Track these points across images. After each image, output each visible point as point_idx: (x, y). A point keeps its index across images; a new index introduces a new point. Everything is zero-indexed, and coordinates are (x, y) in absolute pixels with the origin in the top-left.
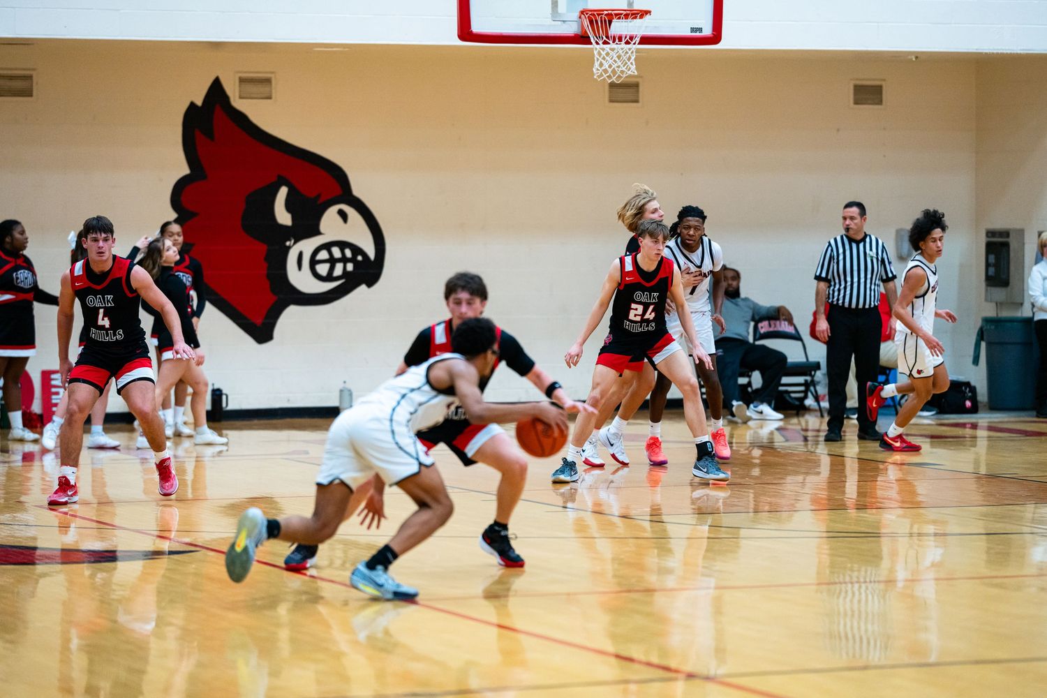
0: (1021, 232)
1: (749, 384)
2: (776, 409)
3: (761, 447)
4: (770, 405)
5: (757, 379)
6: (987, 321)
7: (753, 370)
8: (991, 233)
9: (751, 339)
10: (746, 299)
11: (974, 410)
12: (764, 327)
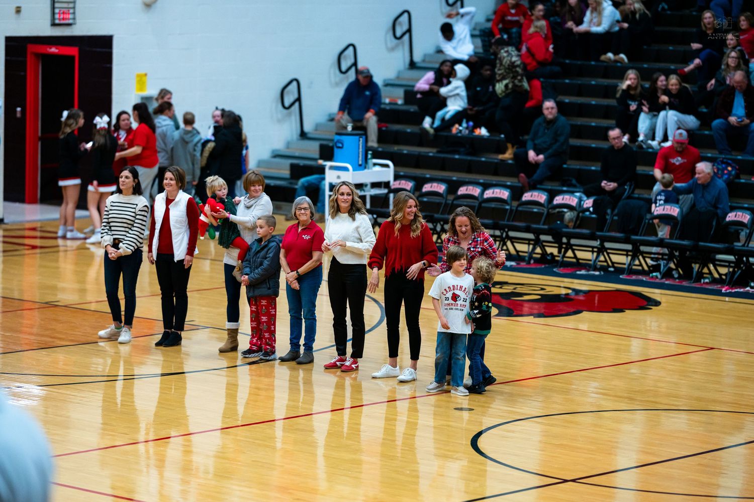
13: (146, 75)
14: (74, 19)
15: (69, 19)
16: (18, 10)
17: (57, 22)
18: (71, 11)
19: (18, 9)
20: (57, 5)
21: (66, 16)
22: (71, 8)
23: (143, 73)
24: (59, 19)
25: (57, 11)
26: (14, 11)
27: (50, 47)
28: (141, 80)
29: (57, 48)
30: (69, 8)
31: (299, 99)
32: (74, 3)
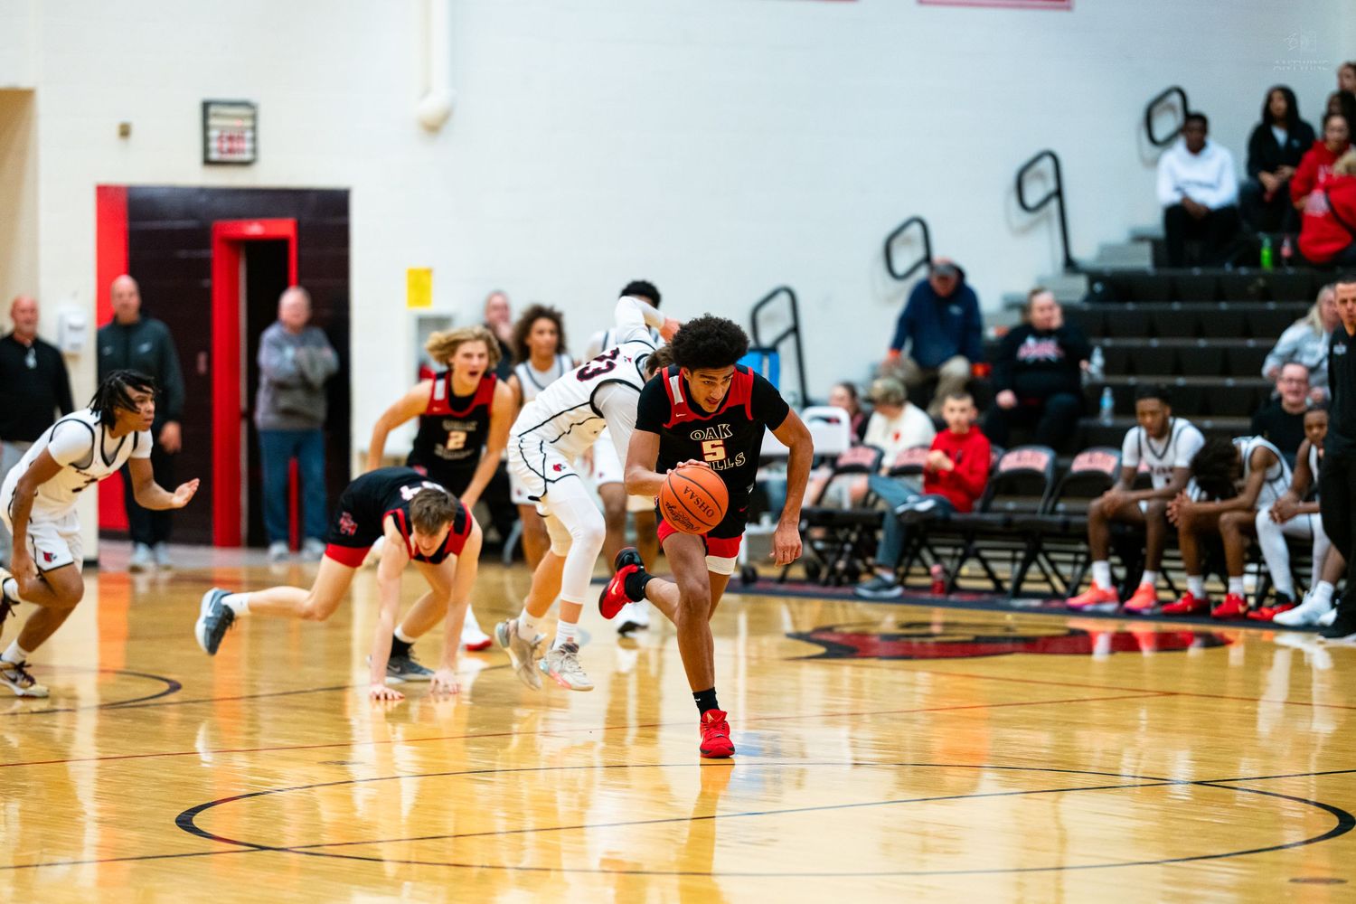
13: (429, 272)
14: (254, 151)
15: (242, 151)
16: (125, 131)
17: (214, 156)
18: (248, 135)
19: (125, 129)
20: (213, 122)
21: (235, 145)
22: (246, 128)
23: (421, 265)
24: (221, 151)
25: (214, 134)
26: (115, 131)
27: (250, 223)
28: (420, 282)
29: (261, 224)
30: (242, 129)
31: (795, 330)
32: (254, 117)
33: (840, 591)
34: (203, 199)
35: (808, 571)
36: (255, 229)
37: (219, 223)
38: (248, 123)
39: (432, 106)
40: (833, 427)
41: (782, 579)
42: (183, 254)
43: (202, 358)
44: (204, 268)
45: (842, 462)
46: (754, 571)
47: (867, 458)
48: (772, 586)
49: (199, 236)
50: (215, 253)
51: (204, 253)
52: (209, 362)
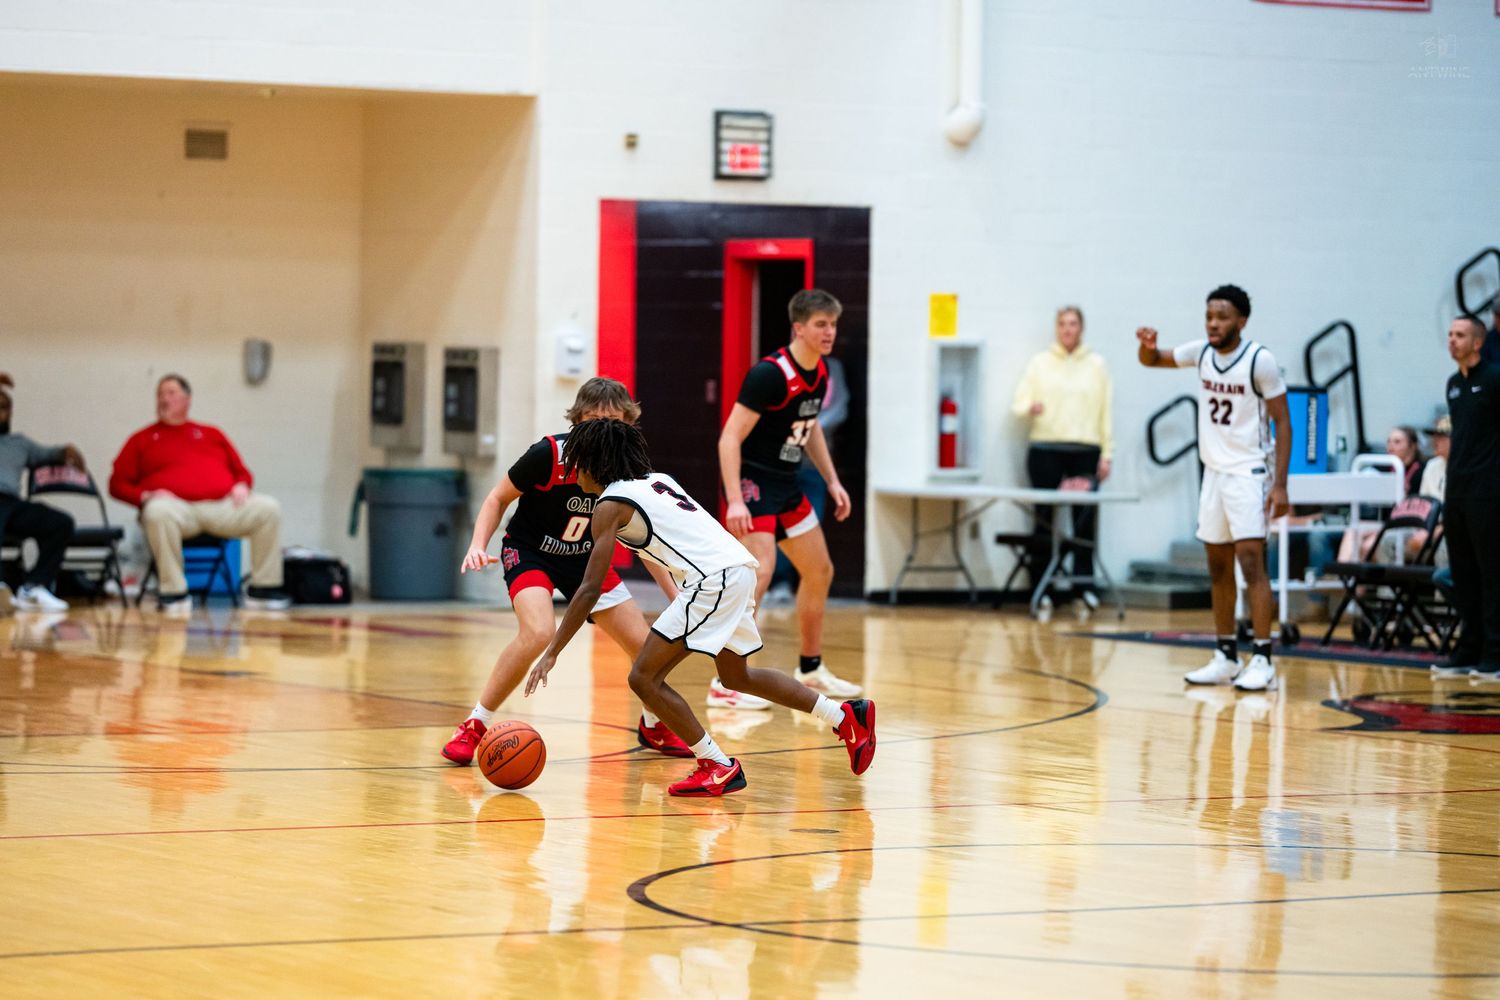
0: (420, 349)
1: (20, 559)
2: (58, 594)
3: (33, 649)
4: (48, 588)
5: (30, 552)
6: (371, 474)
7: (25, 536)
8: (379, 349)
9: (23, 493)
10: (19, 437)
11: (346, 599)
12: (43, 476)
13: (955, 298)
14: (769, 165)
15: (755, 165)
16: (631, 142)
17: (726, 170)
18: (763, 148)
19: (632, 140)
20: (725, 133)
21: (750, 159)
22: (760, 142)
23: (948, 291)
24: (733, 165)
25: (726, 146)
26: (621, 141)
27: (764, 244)
28: (944, 308)
29: (777, 245)
30: (756, 141)
31: (1354, 368)
32: (769, 130)
33: (1390, 655)
34: (716, 216)
35: (1355, 631)
36: (770, 249)
37: (733, 241)
38: (763, 136)
39: (961, 119)
40: (1386, 476)
41: (1327, 640)
42: (693, 274)
43: (711, 385)
44: (716, 289)
45: (1395, 515)
46: (1296, 631)
47: (1423, 511)
48: (1315, 647)
49: (711, 256)
50: (729, 275)
51: (716, 274)
52: (719, 391)
